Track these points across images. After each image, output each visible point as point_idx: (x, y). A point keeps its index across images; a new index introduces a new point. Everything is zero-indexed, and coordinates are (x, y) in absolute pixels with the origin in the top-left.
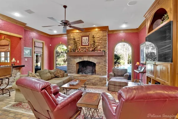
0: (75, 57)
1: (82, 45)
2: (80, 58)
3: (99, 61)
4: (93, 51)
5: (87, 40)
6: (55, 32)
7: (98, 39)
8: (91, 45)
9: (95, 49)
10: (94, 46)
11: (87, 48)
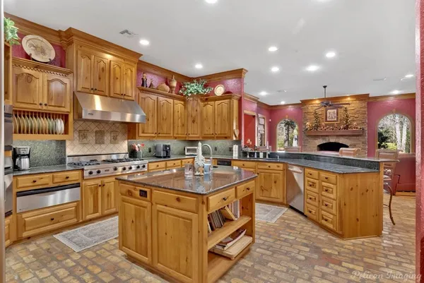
0: (316, 137)
1: (326, 121)
2: (323, 139)
3: (353, 143)
4: (345, 128)
5: (334, 114)
6: (283, 103)
7: (353, 111)
8: (341, 120)
9: (347, 126)
10: (347, 122)
11: (336, 125)
